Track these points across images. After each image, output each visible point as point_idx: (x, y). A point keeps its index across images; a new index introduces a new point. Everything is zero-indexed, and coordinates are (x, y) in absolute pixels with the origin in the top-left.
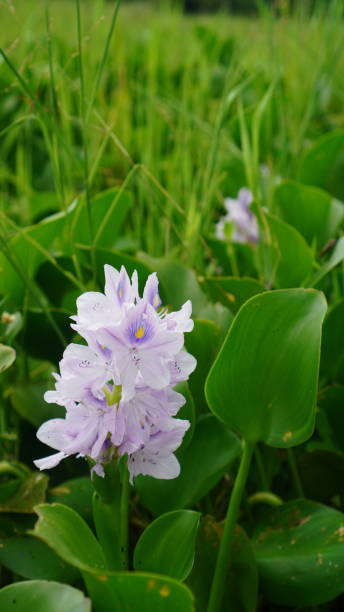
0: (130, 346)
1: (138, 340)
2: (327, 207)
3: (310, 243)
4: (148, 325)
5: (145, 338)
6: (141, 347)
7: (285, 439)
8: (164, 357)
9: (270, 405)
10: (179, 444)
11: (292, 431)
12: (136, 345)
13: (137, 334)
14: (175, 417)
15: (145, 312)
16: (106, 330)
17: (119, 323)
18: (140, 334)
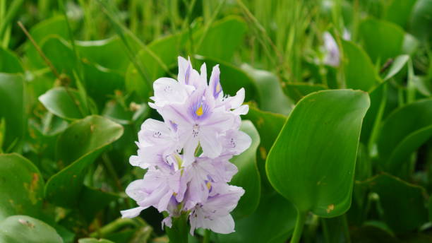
0: (193, 122)
1: (199, 117)
2: (401, 40)
3: (374, 62)
4: (206, 105)
5: (205, 115)
6: (202, 123)
7: (328, 211)
8: (219, 133)
9: (319, 183)
10: (235, 206)
11: (334, 204)
12: (197, 122)
13: (198, 112)
14: (229, 184)
15: (204, 95)
16: (172, 107)
17: (184, 103)
18: (200, 113)
